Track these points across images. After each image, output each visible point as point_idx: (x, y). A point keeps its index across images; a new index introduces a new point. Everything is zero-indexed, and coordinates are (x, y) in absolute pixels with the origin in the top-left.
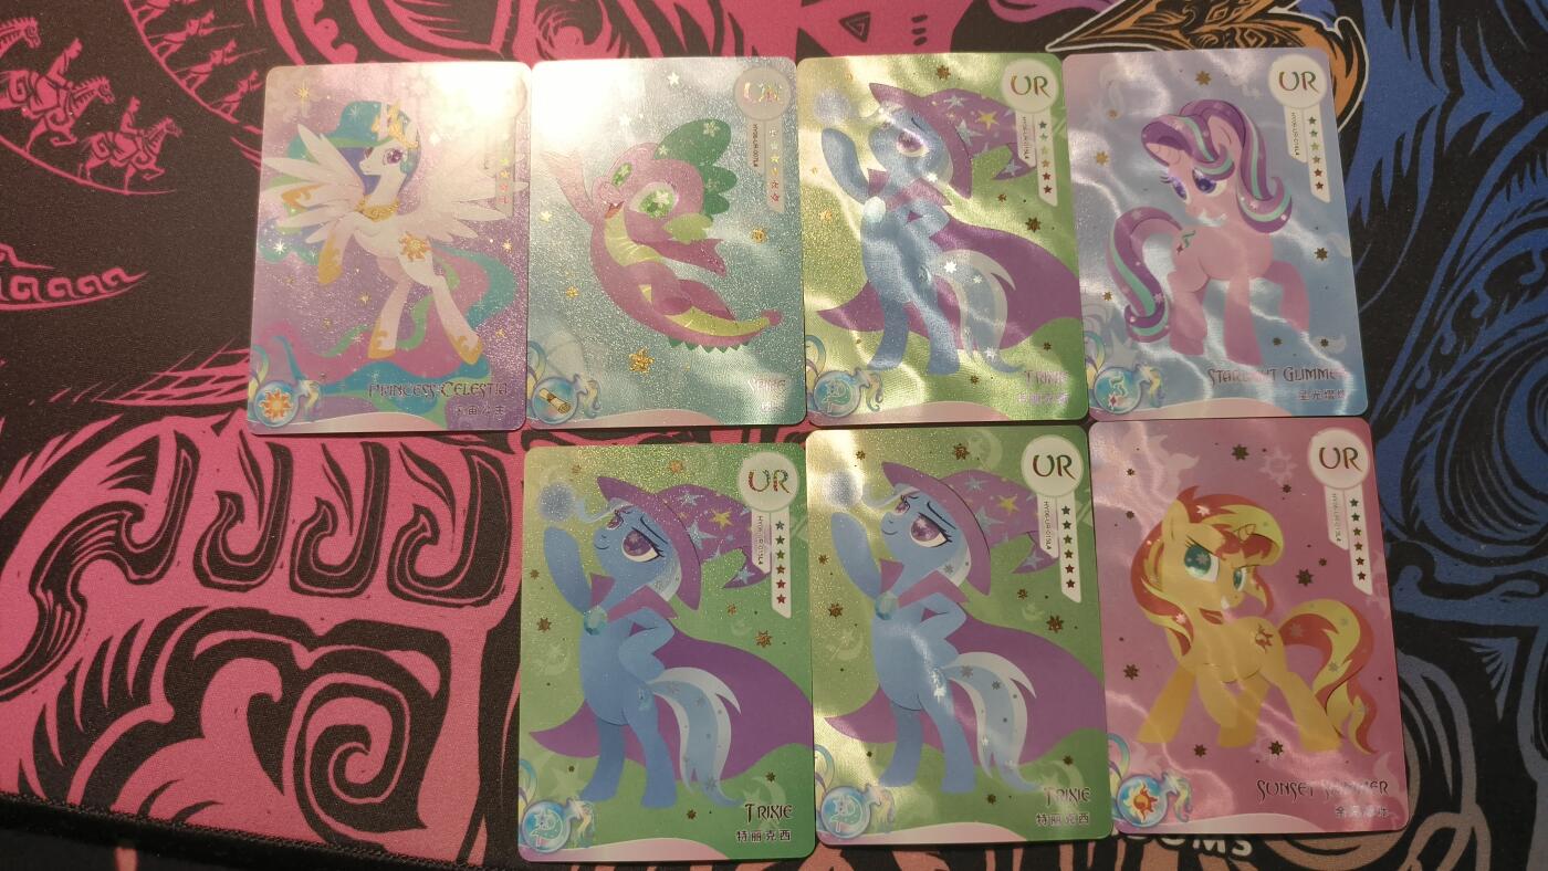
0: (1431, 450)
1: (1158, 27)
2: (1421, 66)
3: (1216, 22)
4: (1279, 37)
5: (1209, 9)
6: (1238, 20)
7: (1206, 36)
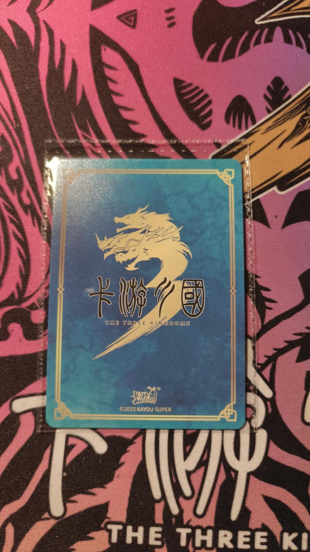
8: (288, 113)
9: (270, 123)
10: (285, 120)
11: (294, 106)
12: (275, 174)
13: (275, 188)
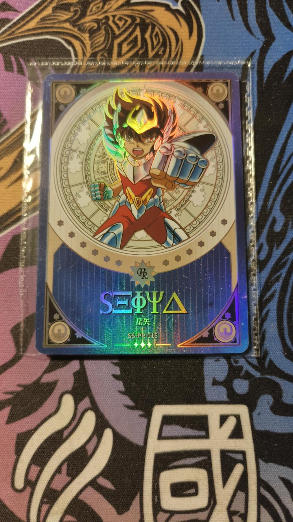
0: (273, 306)
1: (54, 23)
2: (243, 24)
3: (95, 13)
4: (140, 18)
5: (89, 5)
6: (111, 10)
7: (87, 25)
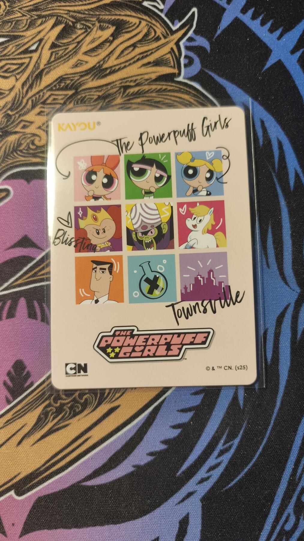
8: (29, 403)
9: (9, 416)
10: (27, 411)
11: (37, 394)
12: (13, 476)
13: (12, 493)
